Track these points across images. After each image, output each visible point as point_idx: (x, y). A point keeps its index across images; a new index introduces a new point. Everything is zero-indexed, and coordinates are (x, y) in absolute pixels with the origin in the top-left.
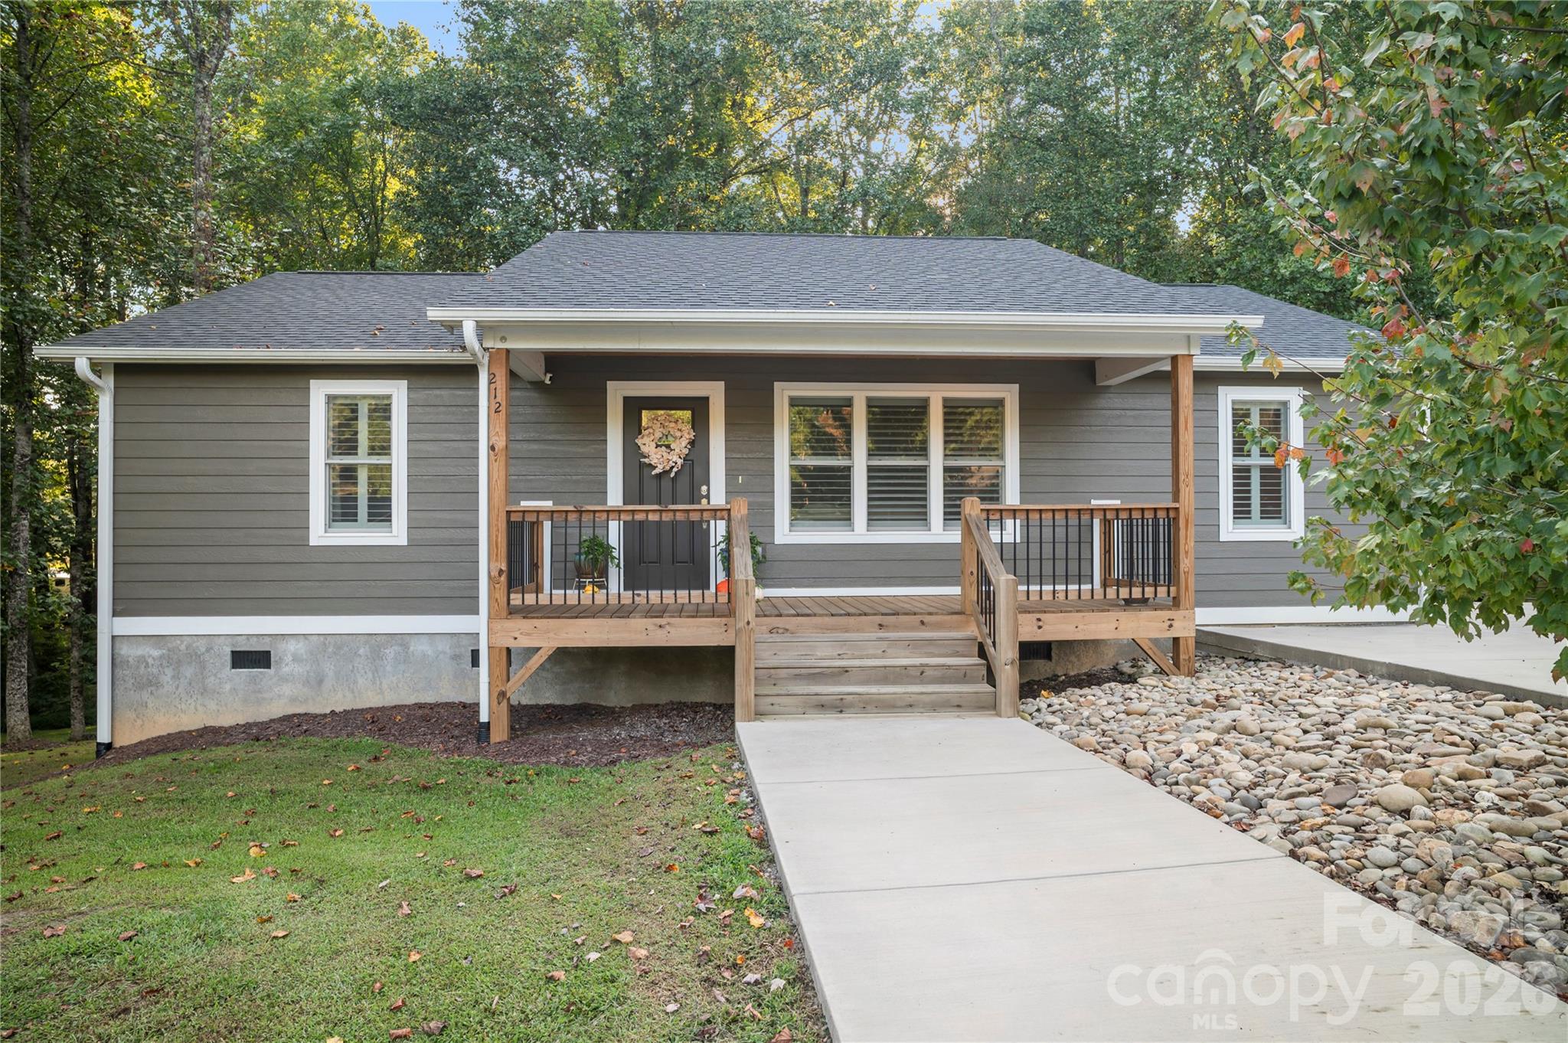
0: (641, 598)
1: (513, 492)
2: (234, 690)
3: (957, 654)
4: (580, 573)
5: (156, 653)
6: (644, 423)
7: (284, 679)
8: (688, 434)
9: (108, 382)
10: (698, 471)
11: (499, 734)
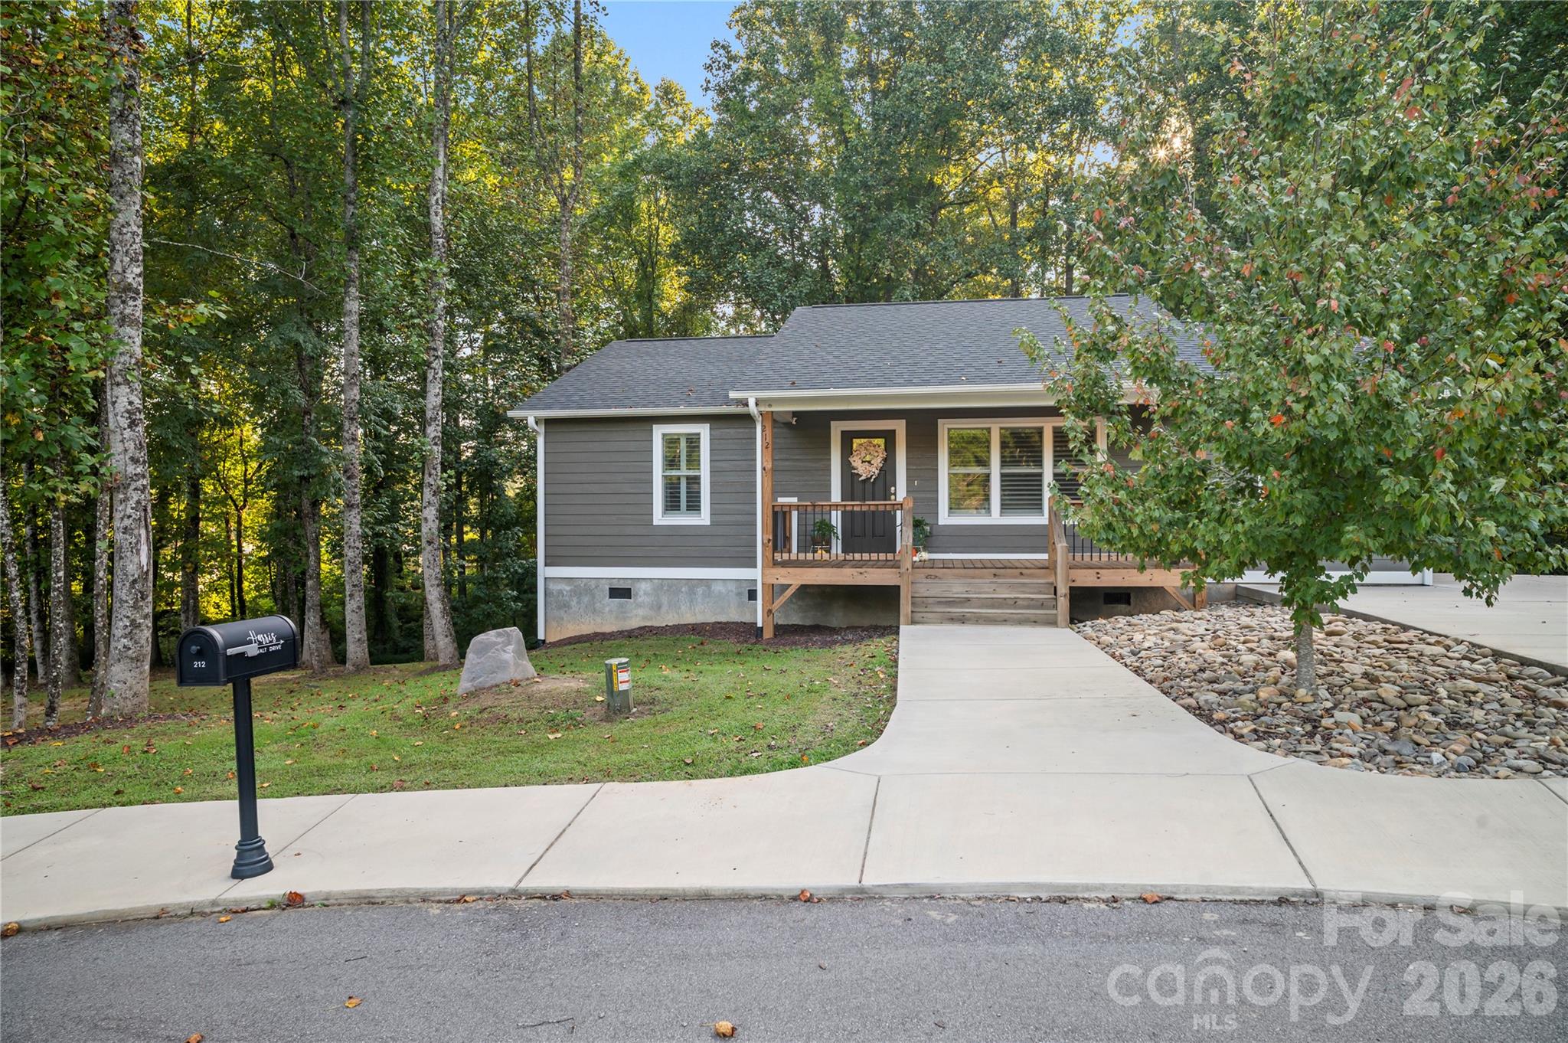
0: (849, 557)
1: (776, 492)
2: (611, 611)
3: (1040, 593)
4: (815, 542)
5: (568, 588)
6: (855, 446)
7: (639, 606)
8: (882, 455)
9: (541, 429)
10: (888, 478)
11: (768, 634)
